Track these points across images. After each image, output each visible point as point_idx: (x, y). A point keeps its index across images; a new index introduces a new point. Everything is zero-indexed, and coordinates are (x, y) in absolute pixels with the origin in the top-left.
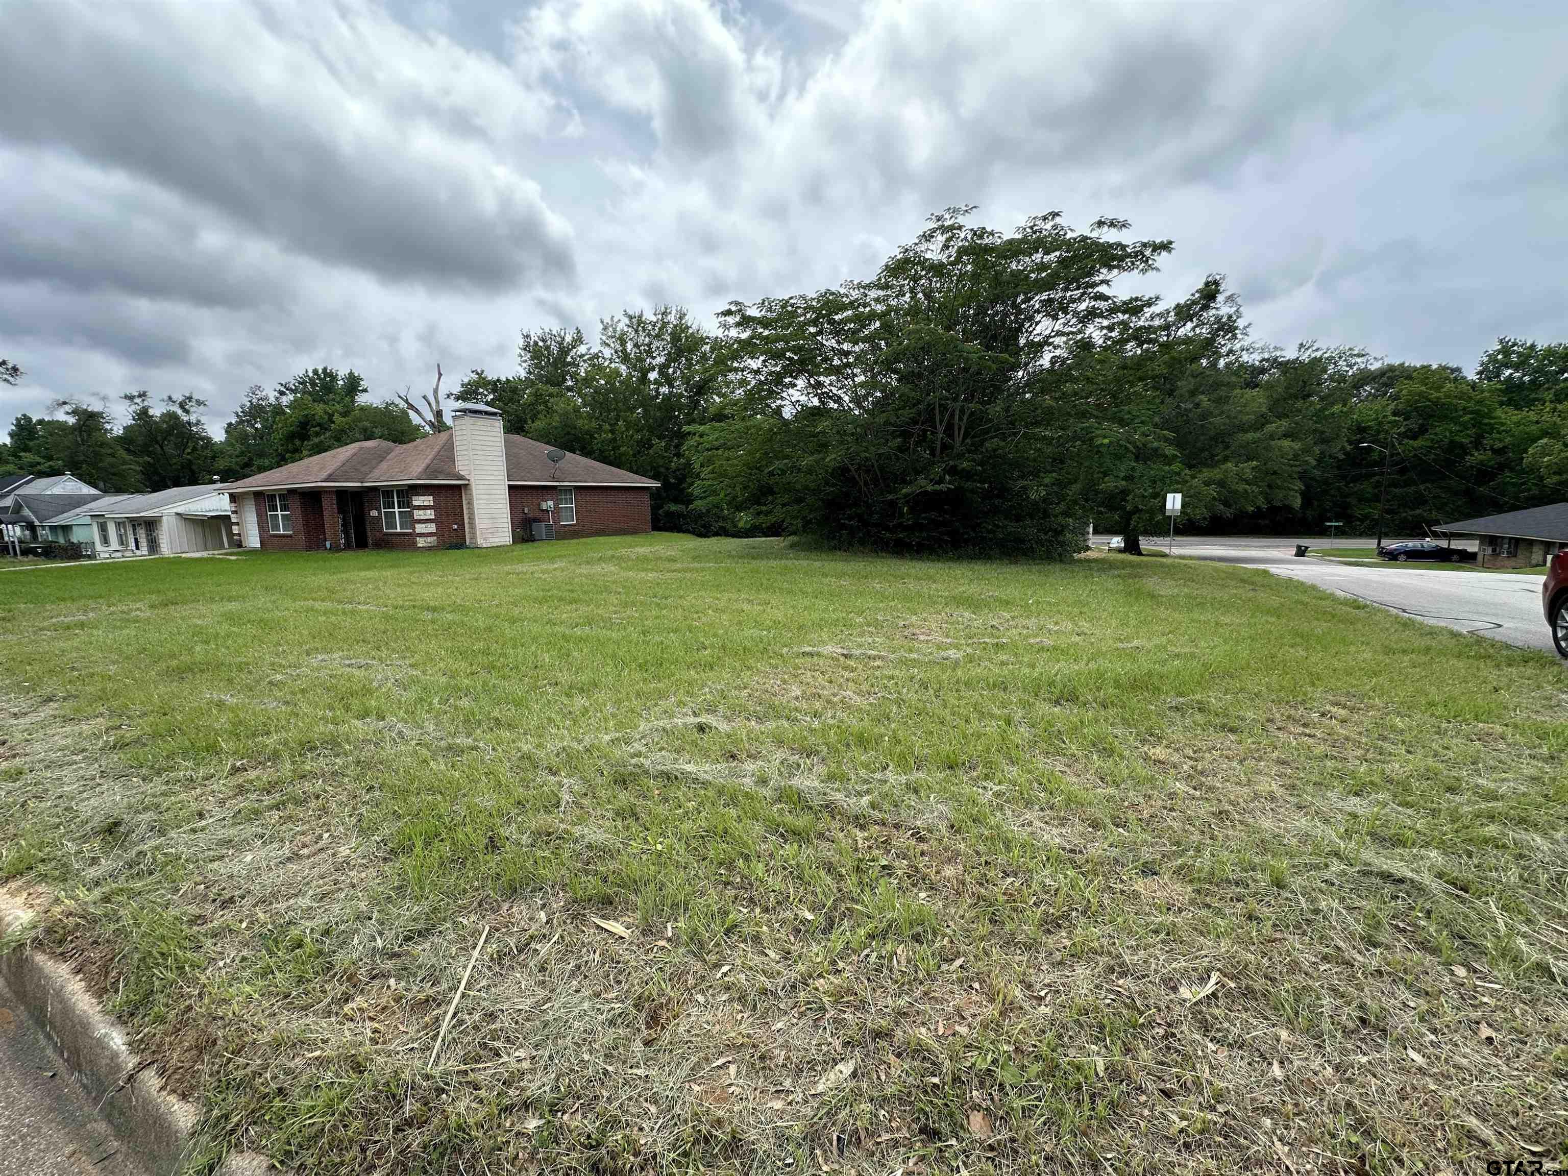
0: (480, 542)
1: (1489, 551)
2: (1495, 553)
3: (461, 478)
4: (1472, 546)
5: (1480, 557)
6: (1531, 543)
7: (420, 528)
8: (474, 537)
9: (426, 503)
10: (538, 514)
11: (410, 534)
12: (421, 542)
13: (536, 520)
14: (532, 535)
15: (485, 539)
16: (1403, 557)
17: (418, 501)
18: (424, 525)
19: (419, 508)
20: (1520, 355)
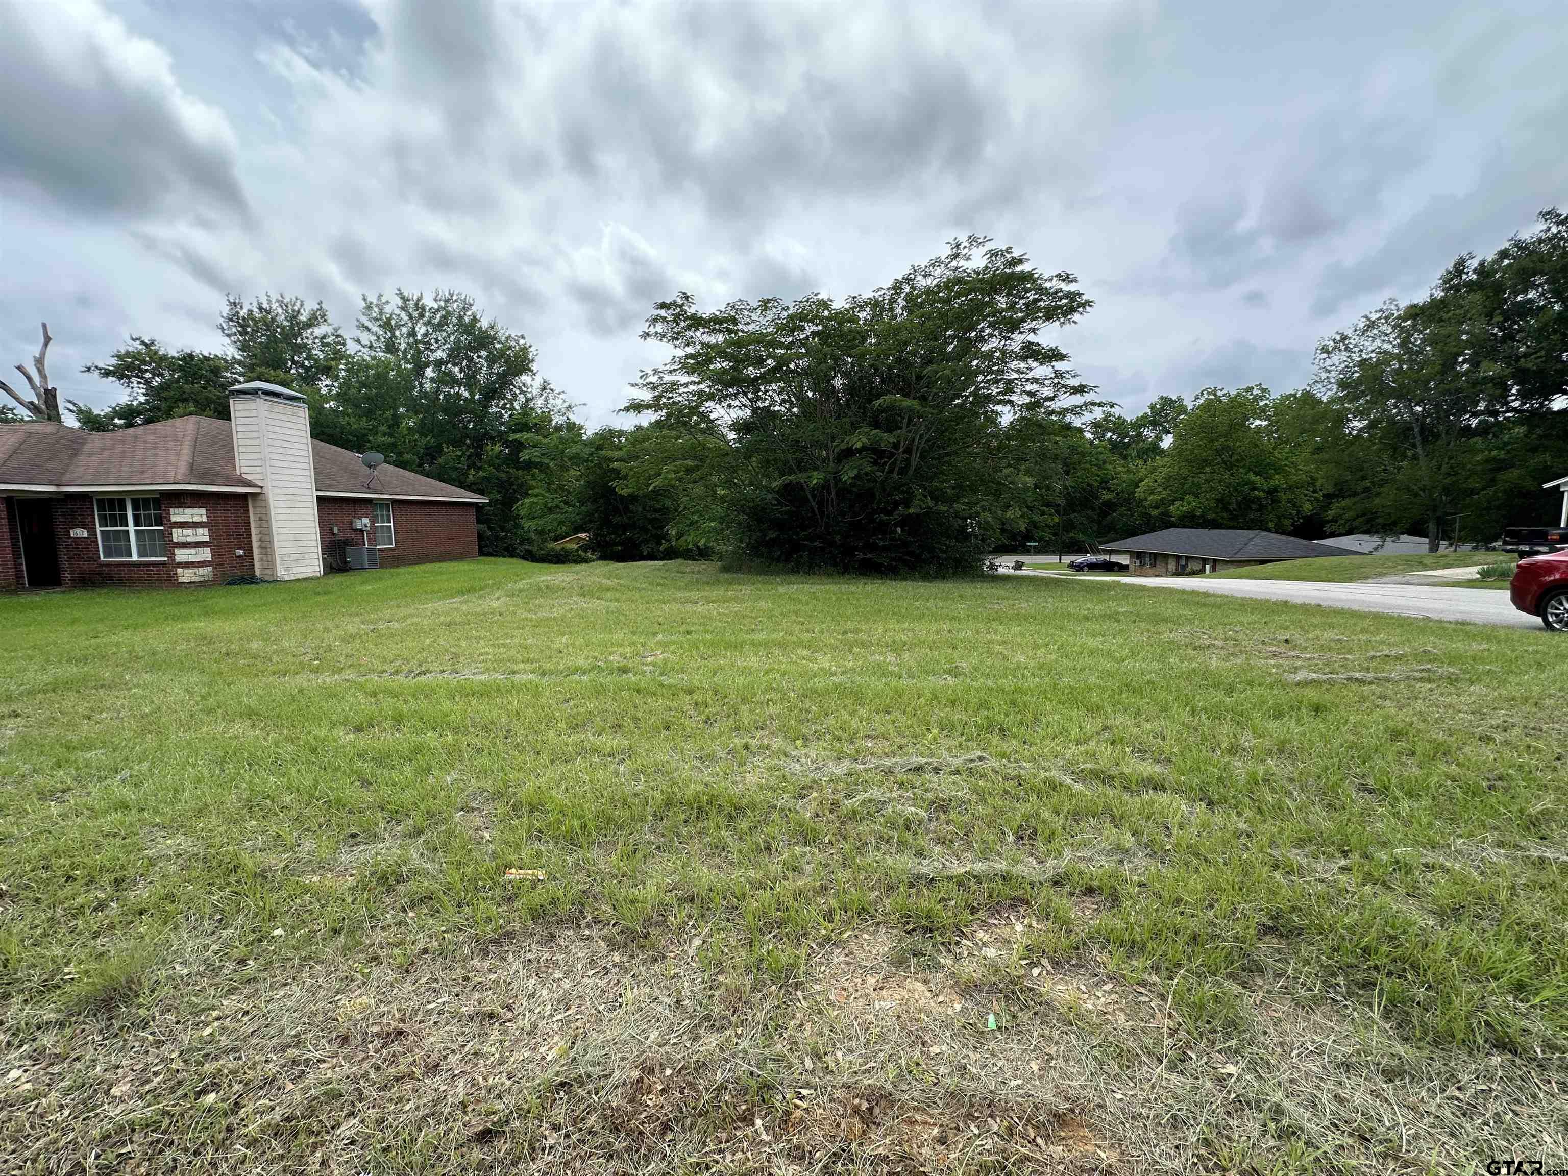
0: (282, 573)
1: (1138, 563)
2: (1142, 565)
3: (249, 484)
4: (1124, 560)
5: (1131, 567)
6: (1166, 557)
7: (181, 555)
8: (270, 564)
9: (197, 519)
10: (350, 536)
11: (164, 564)
12: (185, 576)
13: (351, 543)
14: (346, 562)
15: (287, 569)
16: (1086, 569)
17: (178, 515)
18: (193, 551)
19: (183, 525)
20: (1114, 423)
